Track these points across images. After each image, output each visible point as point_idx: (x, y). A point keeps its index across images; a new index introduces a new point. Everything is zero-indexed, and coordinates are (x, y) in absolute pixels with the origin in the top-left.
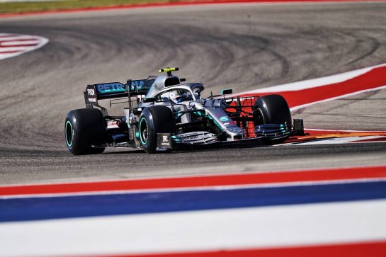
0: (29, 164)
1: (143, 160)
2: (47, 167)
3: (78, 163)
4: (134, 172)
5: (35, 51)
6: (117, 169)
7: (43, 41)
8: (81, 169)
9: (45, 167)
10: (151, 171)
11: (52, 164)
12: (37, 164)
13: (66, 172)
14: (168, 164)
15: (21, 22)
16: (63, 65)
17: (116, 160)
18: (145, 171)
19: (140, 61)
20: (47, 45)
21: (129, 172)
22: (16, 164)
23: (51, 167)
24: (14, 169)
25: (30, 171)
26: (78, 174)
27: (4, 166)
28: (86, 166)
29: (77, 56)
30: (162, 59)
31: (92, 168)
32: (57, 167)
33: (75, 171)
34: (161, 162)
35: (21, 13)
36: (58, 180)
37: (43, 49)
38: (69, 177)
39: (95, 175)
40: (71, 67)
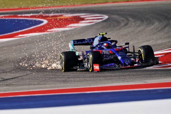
0: (100, 77)
1: (155, 74)
2: (109, 78)
3: (124, 76)
4: (150, 80)
5: (102, 22)
6: (142, 78)
7: (106, 17)
8: (125, 78)
9: (108, 78)
10: (159, 79)
11: (111, 76)
12: (104, 77)
13: (118, 80)
14: (167, 76)
15: (95, 8)
16: (116, 29)
17: (142, 74)
18: (156, 79)
19: (152, 27)
20: (108, 19)
21: (148, 80)
22: (93, 76)
23: (111, 78)
24: (93, 79)
25: (101, 80)
26: (123, 81)
27: (88, 77)
28: (127, 77)
29: (123, 24)
30: (163, 26)
31: (130, 78)
32: (113, 78)
33: (122, 79)
34: (163, 75)
35: (95, 4)
36: (114, 84)
37: (105, 21)
38: (120, 82)
39: (132, 81)
40: (120, 30)
